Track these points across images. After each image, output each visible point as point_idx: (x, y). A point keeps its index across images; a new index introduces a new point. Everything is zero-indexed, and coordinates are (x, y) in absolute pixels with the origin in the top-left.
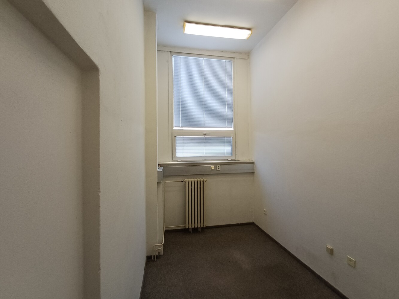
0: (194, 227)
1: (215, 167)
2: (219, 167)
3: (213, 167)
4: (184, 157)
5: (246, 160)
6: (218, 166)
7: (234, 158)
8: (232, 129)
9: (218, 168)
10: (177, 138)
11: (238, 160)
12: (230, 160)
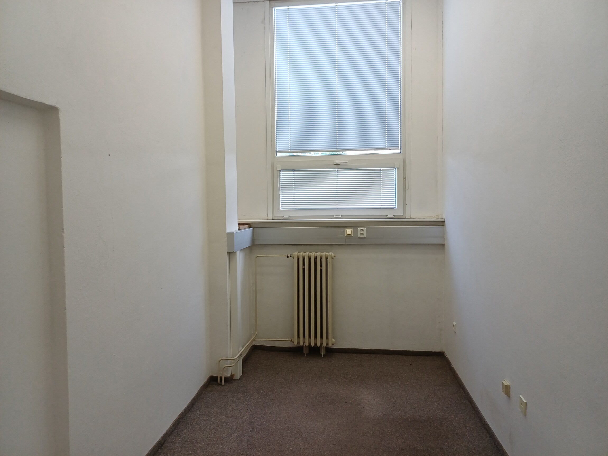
0: (316, 344)
1: (355, 231)
2: (362, 230)
3: (349, 231)
4: (295, 210)
5: (429, 217)
6: (360, 228)
7: (400, 213)
8: (398, 151)
9: (360, 232)
10: (281, 173)
11: (411, 218)
12: (392, 216)
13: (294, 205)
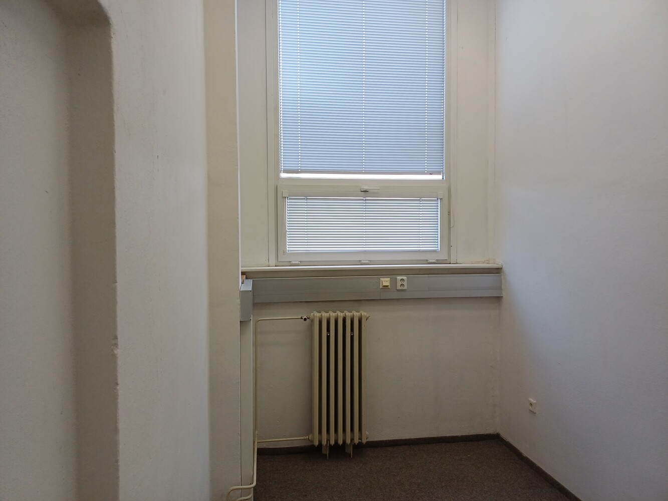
0: (336, 441)
1: (393, 281)
2: (402, 280)
3: (386, 281)
4: (309, 253)
5: (479, 263)
6: (399, 278)
7: (444, 257)
8: (439, 177)
9: (399, 283)
10: (289, 201)
11: (457, 263)
12: (434, 261)
13: (306, 246)
